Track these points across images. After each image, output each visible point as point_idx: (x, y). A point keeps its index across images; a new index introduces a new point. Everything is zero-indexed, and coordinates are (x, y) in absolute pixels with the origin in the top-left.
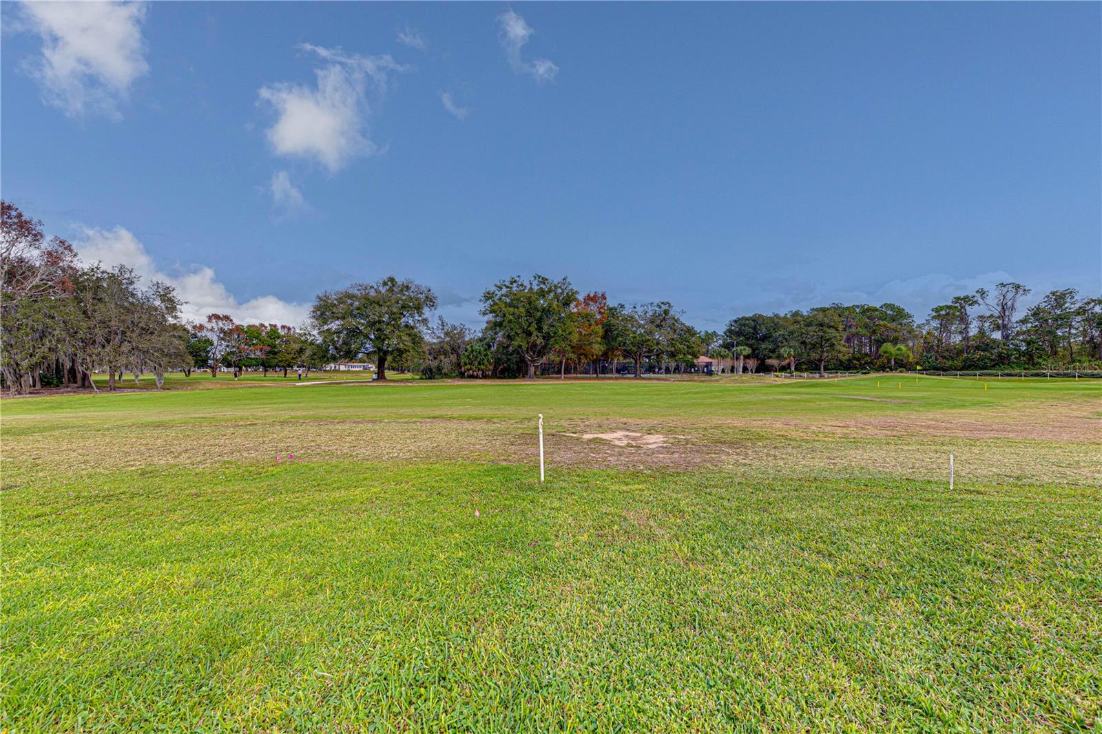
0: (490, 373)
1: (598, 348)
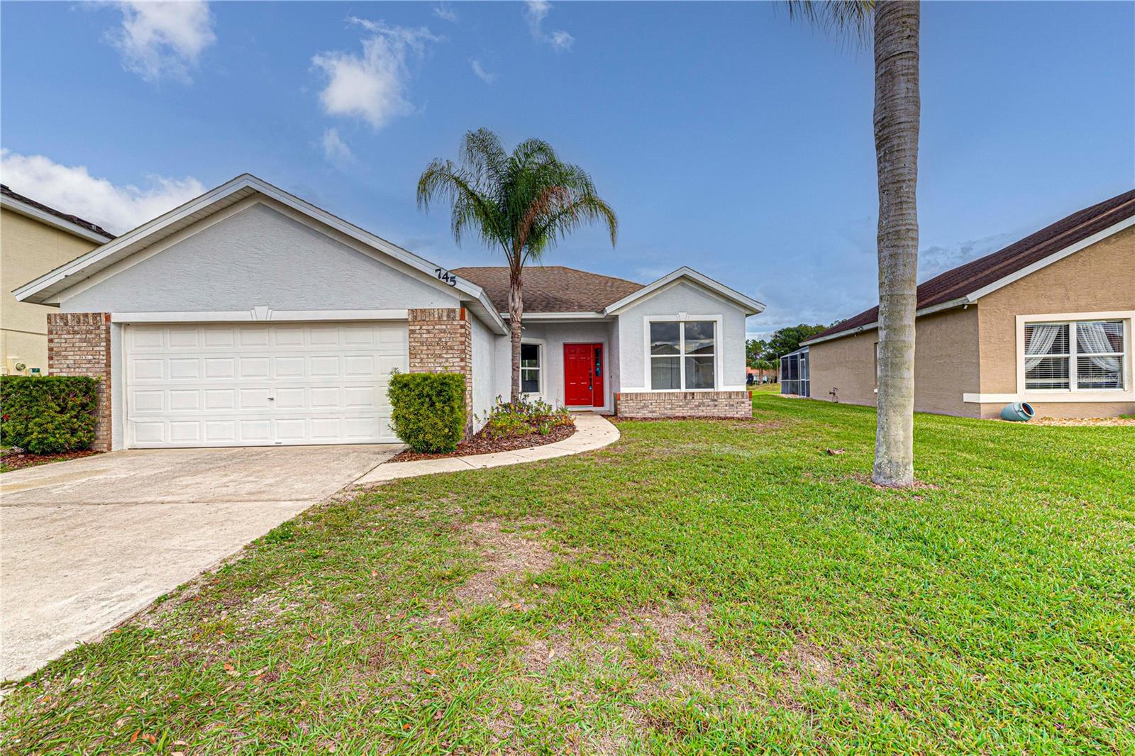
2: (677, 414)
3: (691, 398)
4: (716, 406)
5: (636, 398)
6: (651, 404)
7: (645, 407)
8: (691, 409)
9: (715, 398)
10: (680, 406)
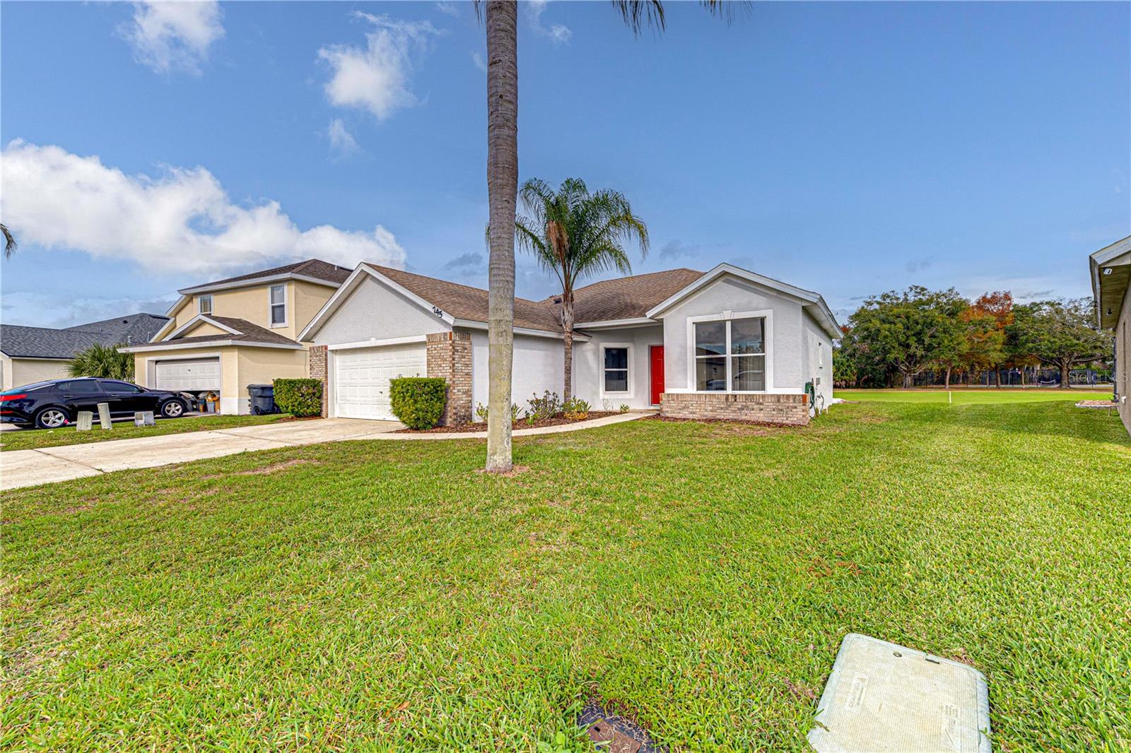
0: (854, 383)
1: (997, 356)
2: (718, 417)
3: (733, 400)
4: (762, 410)
5: (677, 399)
6: (692, 405)
7: (686, 407)
8: (734, 411)
9: (761, 401)
10: (722, 409)
